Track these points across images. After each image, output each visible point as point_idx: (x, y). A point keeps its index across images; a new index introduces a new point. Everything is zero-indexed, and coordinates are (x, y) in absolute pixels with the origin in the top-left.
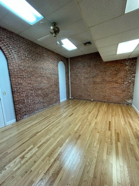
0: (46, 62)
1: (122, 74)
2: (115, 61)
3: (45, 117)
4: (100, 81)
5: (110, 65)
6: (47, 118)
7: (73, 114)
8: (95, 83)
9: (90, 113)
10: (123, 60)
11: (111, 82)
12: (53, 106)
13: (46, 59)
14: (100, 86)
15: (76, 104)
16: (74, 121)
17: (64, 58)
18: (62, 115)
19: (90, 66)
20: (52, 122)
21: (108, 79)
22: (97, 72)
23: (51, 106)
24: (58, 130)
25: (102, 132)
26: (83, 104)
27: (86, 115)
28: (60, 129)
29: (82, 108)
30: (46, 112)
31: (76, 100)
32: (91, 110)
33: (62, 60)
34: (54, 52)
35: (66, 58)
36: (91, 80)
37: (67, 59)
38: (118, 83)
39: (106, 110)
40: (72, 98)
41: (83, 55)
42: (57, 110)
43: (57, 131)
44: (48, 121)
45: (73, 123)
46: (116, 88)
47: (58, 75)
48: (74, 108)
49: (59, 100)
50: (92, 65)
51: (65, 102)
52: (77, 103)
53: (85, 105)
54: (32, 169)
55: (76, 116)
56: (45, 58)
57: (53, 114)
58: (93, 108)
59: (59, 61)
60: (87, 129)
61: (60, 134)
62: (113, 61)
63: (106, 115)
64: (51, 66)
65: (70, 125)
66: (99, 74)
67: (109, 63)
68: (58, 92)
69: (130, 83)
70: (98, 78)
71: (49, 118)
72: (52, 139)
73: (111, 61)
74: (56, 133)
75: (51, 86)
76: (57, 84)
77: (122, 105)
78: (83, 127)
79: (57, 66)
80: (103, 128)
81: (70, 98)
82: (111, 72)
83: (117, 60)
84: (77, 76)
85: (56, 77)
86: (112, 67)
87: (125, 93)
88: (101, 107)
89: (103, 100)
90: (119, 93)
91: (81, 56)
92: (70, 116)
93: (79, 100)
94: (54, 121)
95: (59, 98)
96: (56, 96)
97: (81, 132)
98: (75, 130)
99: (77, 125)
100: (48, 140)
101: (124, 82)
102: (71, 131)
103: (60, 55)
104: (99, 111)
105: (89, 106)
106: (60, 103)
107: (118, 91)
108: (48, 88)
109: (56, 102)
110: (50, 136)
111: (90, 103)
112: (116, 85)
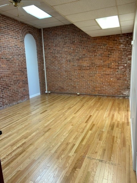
0: (4, 36)
1: (115, 55)
2: (106, 36)
3: (5, 116)
4: (88, 65)
5: (100, 42)
6: (8, 117)
7: (47, 110)
8: (81, 68)
9: (70, 108)
10: (117, 35)
11: (103, 66)
12: (18, 103)
13: (3, 32)
14: (88, 72)
15: (54, 100)
16: (45, 118)
17: (34, 28)
18: (31, 113)
19: (73, 43)
20: (17, 120)
22: (84, 52)
23: (14, 103)
24: (24, 126)
25: (77, 125)
26: (65, 99)
27: (63, 111)
28: (25, 126)
29: (61, 104)
30: (6, 111)
31: (56, 94)
32: (73, 105)
33: (30, 33)
34: (16, 21)
35: (37, 29)
36: (76, 64)
37: (39, 30)
38: (111, 68)
39: (92, 105)
40: (49, 92)
41: (64, 26)
42: (24, 108)
43: (22, 128)
44: (11, 120)
45: (45, 120)
46: (109, 75)
47: (24, 55)
48: (49, 105)
49: (28, 95)
50: (76, 42)
51: (37, 97)
52: (56, 98)
53: (67, 101)
55: (50, 113)
56: (3, 30)
57: (18, 113)
58: (77, 104)
59: (25, 34)
60: (60, 123)
61: (26, 130)
62: (104, 37)
63: (90, 110)
64: (12, 41)
65: (40, 121)
66: (86, 55)
67: (99, 39)
68: (26, 83)
69: (125, 67)
70: (85, 61)
71: (11, 117)
72: (15, 134)
73: (101, 37)
74: (20, 129)
75: (14, 73)
76: (23, 70)
77: (117, 98)
78: (56, 122)
79: (23, 42)
80: (80, 121)
81: (46, 92)
82: (102, 52)
83: (109, 36)
84: (55, 58)
85: (21, 59)
86: (103, 45)
87: (120, 81)
88: (88, 102)
89: (94, 93)
90: (113, 82)
91: (60, 26)
92: (41, 114)
93: (59, 95)
94: (18, 120)
95: (27, 91)
96: (23, 89)
97: (52, 127)
98: (46, 125)
99: (49, 121)
100: (9, 136)
101: (118, 66)
102: (39, 127)
103: (26, 24)
104: (83, 106)
105: (72, 101)
106: (29, 99)
107: (112, 79)
108: (9, 77)
109: (22, 98)
110: (13, 132)
111: (75, 97)
112: (108, 71)
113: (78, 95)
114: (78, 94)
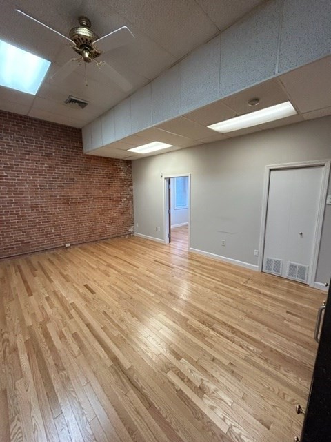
1: (117, 184)
2: (105, 158)
4: (81, 195)
5: (96, 164)
7: (86, 285)
9: (110, 266)
10: (116, 159)
11: (103, 198)
14: (80, 207)
16: (120, 291)
21: (95, 192)
22: (71, 175)
27: (116, 273)
36: (57, 193)
38: (112, 200)
45: (129, 293)
46: (111, 209)
50: (54, 154)
54: (226, 362)
55: (105, 284)
60: (159, 283)
65: (132, 298)
66: (76, 180)
69: (128, 199)
70: (74, 189)
73: (98, 157)
78: (151, 285)
82: (101, 178)
83: (107, 158)
86: (101, 169)
88: (105, 251)
89: (94, 238)
90: (117, 218)
97: (164, 290)
99: (139, 290)
101: (121, 198)
107: (115, 215)
112: (110, 205)
113: (68, 247)
114: (68, 245)
